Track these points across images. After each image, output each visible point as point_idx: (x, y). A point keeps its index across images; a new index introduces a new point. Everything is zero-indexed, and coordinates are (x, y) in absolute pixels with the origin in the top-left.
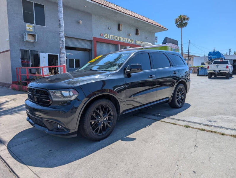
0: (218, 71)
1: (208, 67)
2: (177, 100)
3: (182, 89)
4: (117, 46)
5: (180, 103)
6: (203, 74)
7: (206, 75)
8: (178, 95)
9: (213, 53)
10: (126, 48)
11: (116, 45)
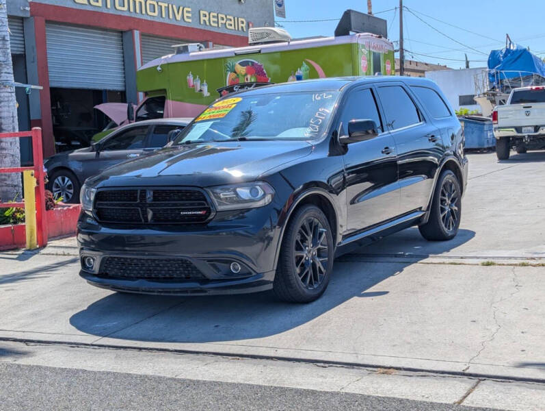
0: (532, 129)
1: (495, 116)
2: (442, 216)
3: (451, 186)
4: (126, 37)
5: (449, 226)
6: (476, 147)
7: (486, 146)
8: (443, 201)
9: (505, 55)
10: (185, 49)
11: (122, 32)
